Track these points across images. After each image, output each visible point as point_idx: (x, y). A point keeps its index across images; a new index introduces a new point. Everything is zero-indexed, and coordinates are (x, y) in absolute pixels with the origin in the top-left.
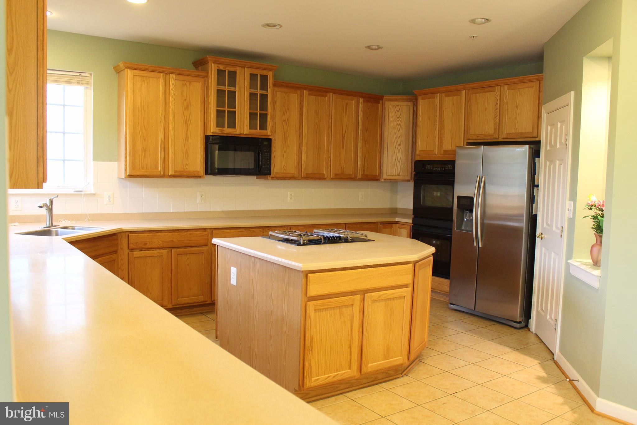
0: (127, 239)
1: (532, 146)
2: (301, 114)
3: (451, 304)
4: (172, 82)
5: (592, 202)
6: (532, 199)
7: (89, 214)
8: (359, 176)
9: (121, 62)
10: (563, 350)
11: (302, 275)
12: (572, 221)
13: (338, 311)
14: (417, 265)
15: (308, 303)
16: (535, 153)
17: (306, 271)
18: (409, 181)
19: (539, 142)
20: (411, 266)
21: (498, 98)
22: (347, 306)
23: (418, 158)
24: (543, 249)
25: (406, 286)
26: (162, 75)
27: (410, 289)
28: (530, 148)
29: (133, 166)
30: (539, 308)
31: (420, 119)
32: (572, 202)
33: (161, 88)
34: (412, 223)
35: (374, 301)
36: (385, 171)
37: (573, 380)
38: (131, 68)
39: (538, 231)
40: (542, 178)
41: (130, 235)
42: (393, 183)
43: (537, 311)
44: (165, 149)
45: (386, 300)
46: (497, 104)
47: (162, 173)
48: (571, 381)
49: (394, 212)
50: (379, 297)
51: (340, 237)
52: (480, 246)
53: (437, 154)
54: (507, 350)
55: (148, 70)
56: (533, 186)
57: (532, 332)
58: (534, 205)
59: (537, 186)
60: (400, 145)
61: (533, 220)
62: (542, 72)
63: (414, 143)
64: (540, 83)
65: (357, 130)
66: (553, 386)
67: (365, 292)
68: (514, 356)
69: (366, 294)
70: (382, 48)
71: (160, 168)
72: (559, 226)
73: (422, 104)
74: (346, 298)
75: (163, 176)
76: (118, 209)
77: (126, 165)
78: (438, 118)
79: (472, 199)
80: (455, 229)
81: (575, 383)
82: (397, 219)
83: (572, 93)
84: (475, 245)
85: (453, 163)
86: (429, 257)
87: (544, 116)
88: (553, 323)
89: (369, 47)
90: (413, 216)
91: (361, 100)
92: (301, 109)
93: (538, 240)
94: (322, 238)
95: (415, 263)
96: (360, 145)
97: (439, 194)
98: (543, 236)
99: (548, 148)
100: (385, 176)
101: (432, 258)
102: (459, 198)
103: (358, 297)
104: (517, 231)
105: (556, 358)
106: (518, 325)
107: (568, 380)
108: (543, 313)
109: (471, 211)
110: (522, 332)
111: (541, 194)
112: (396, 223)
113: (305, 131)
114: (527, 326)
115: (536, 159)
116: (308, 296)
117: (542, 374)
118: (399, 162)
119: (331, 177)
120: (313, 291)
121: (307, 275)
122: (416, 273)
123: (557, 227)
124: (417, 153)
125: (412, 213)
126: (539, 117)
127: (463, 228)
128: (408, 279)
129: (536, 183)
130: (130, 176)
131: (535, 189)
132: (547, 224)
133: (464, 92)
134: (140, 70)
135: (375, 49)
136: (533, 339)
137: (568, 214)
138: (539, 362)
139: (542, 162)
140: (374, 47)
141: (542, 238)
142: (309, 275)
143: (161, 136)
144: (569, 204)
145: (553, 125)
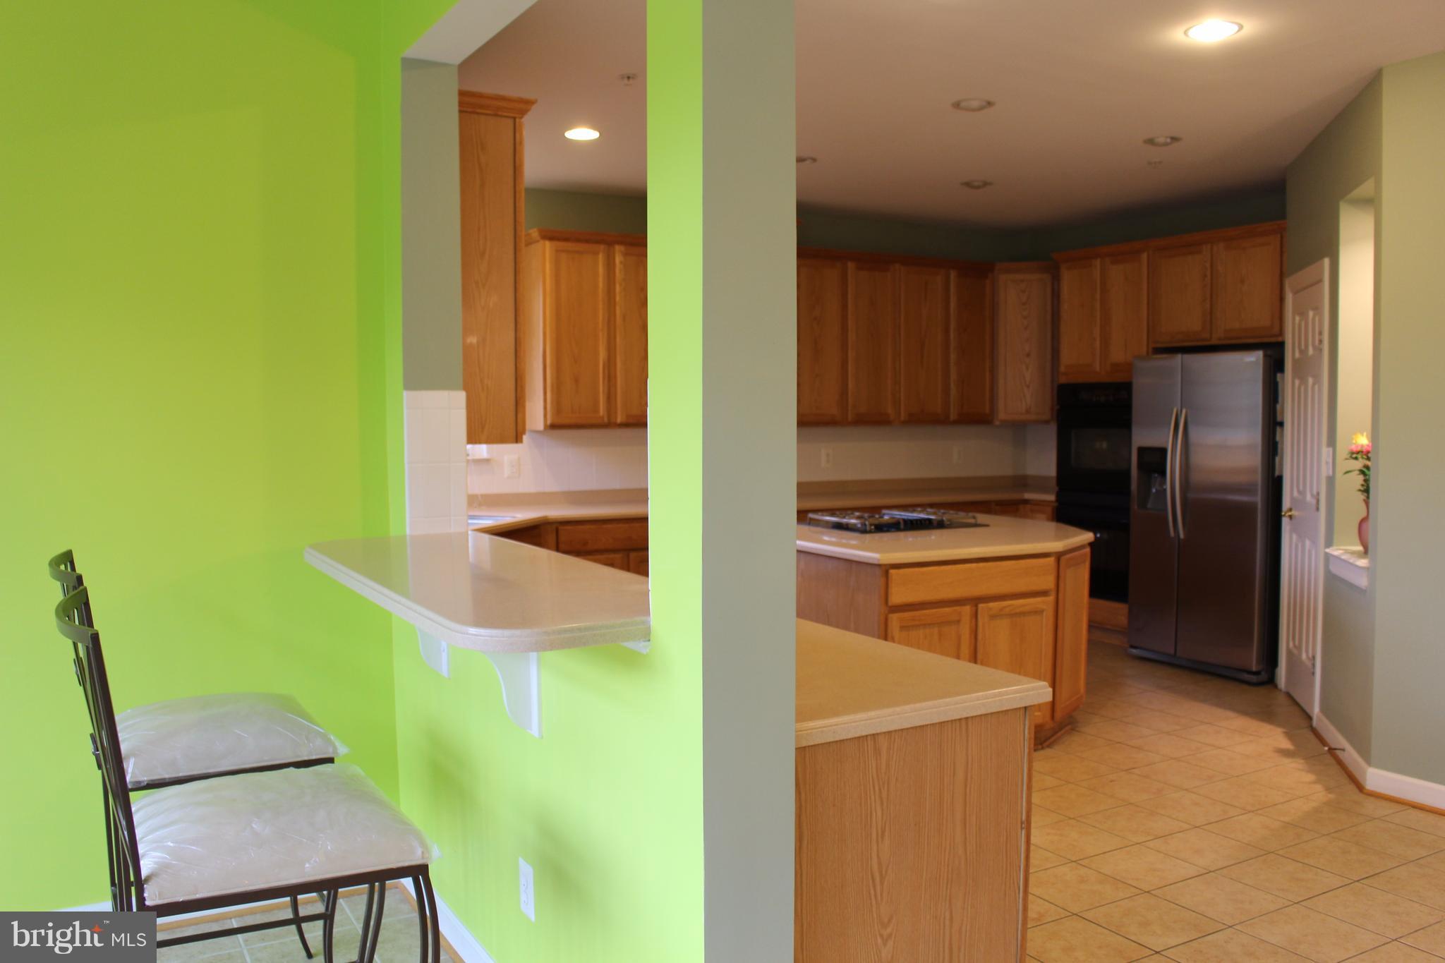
0: (554, 535)
1: (1269, 352)
2: (844, 307)
3: (1132, 647)
4: (618, 259)
5: (1357, 446)
6: (1271, 448)
7: (482, 495)
8: (953, 416)
9: (535, 230)
10: (1325, 709)
11: (878, 572)
12: (1331, 481)
13: (936, 630)
14: (1064, 559)
15: (891, 616)
16: (1275, 365)
17: (885, 565)
18: (1047, 422)
19: (1281, 345)
20: (1051, 560)
21: (1208, 265)
22: (949, 623)
23: (1063, 380)
24: (1294, 537)
25: (1044, 593)
26: (602, 247)
27: (1051, 599)
28: (1265, 356)
29: (558, 409)
30: (1291, 645)
31: (1065, 307)
32: (1331, 449)
33: (601, 269)
34: (1057, 500)
35: (993, 617)
36: (1001, 405)
37: (1335, 749)
38: (551, 239)
39: (1286, 503)
40: (1288, 412)
41: (560, 528)
42: (1018, 428)
43: (1289, 652)
44: (610, 378)
45: (1013, 615)
46: (1206, 276)
47: (606, 420)
48: (1330, 749)
49: (1022, 482)
50: (1001, 610)
51: (930, 520)
52: (1182, 536)
53: (1098, 370)
54: (1230, 714)
55: (578, 240)
56: (1272, 424)
57: (1281, 690)
58: (1277, 459)
59: (1281, 424)
60: (1028, 355)
61: (1274, 485)
62: (1283, 216)
63: (1056, 352)
64: (1282, 237)
65: (947, 331)
66: (1302, 761)
67: (976, 601)
68: (1239, 722)
69: (981, 606)
70: (990, 184)
71: (602, 410)
72: (1315, 492)
73: (1068, 278)
74: (947, 610)
75: (609, 425)
76: (527, 485)
77: (545, 408)
78: (1098, 305)
79: (1163, 451)
80: (1135, 506)
81: (1338, 752)
82: (1027, 496)
83: (1326, 261)
84: (1172, 533)
85: (1126, 387)
86: (1081, 547)
87: (1289, 298)
88: (1309, 664)
89: (968, 184)
90: (1056, 489)
91: (953, 274)
92: (844, 295)
93: (1286, 524)
94: (902, 522)
95: (1059, 556)
96: (953, 357)
97: (1105, 445)
98: (1293, 513)
99: (1297, 355)
100: (1002, 415)
101: (1088, 550)
102: (1142, 451)
103: (967, 610)
104: (1248, 510)
105: (1315, 723)
106: (1254, 678)
107: (1326, 748)
108: (1295, 651)
109: (1163, 473)
110: (1262, 691)
111: (1288, 437)
112: (1026, 502)
113: (852, 336)
114: (1271, 681)
115: (1279, 375)
116: (890, 604)
117: (1286, 744)
118: (1028, 387)
119: (902, 419)
120: (897, 597)
121: (886, 574)
122: (1062, 574)
123: (1312, 495)
124: (1062, 369)
125: (1054, 482)
126: (1282, 299)
127: (1149, 506)
128: (1048, 582)
129: (1279, 419)
130: (553, 427)
131: (1278, 429)
132: (1299, 491)
133: (1145, 256)
134: (566, 240)
135: (978, 187)
136: (1282, 699)
137: (1325, 471)
138: (1285, 730)
139: (1288, 381)
140: (976, 184)
141: (1291, 517)
142: (892, 572)
143: (602, 354)
144: (1326, 452)
145: (1303, 314)
